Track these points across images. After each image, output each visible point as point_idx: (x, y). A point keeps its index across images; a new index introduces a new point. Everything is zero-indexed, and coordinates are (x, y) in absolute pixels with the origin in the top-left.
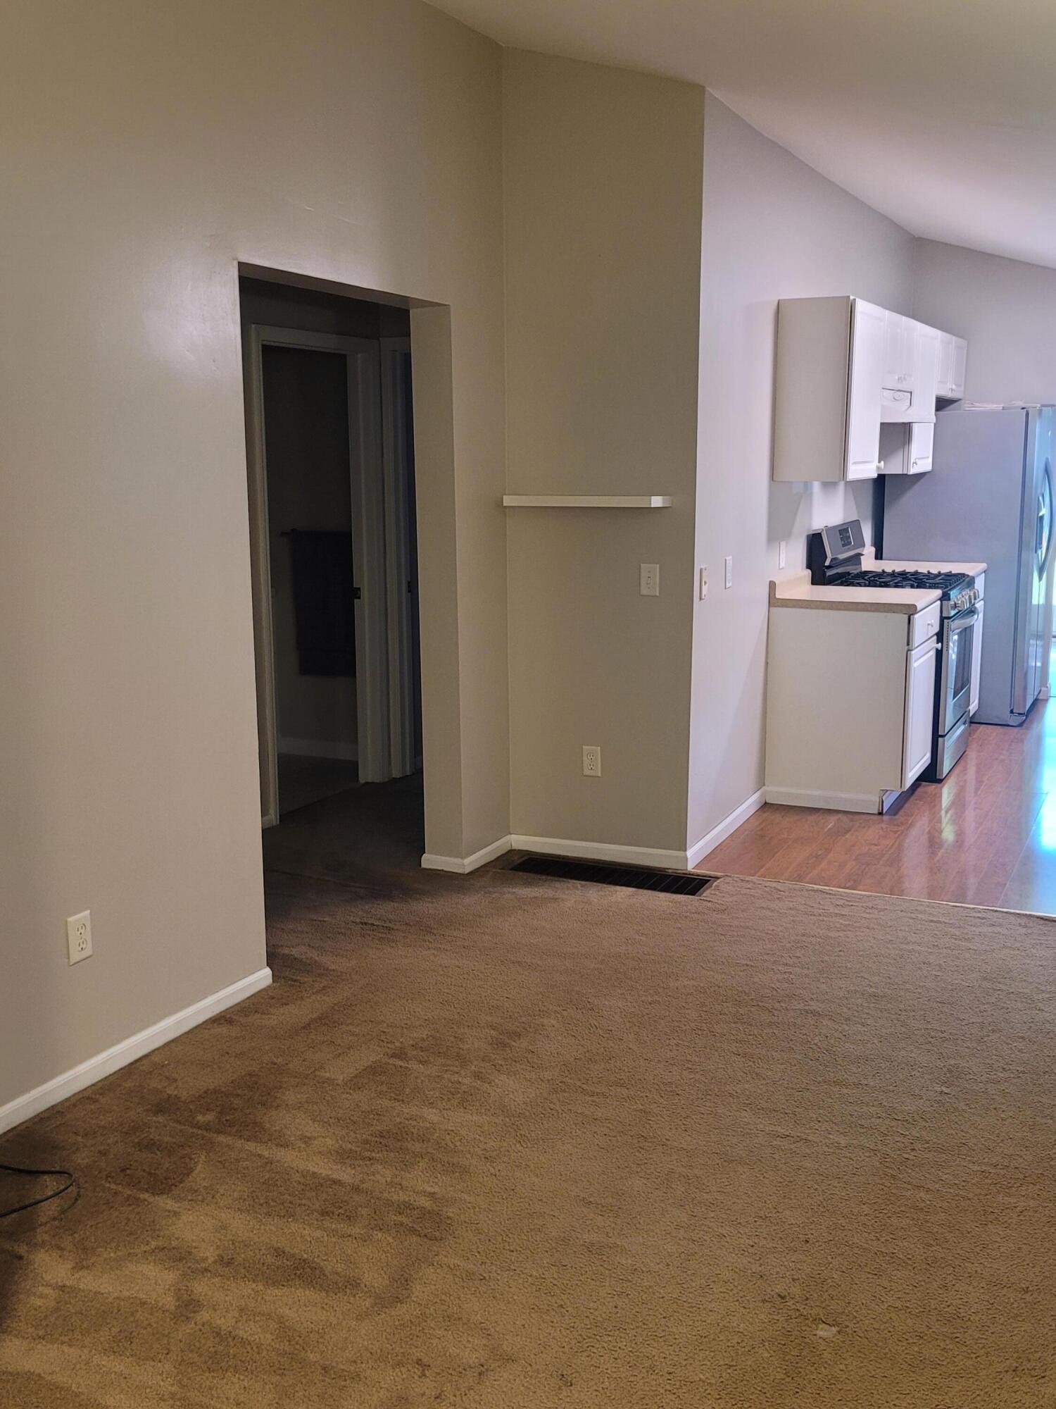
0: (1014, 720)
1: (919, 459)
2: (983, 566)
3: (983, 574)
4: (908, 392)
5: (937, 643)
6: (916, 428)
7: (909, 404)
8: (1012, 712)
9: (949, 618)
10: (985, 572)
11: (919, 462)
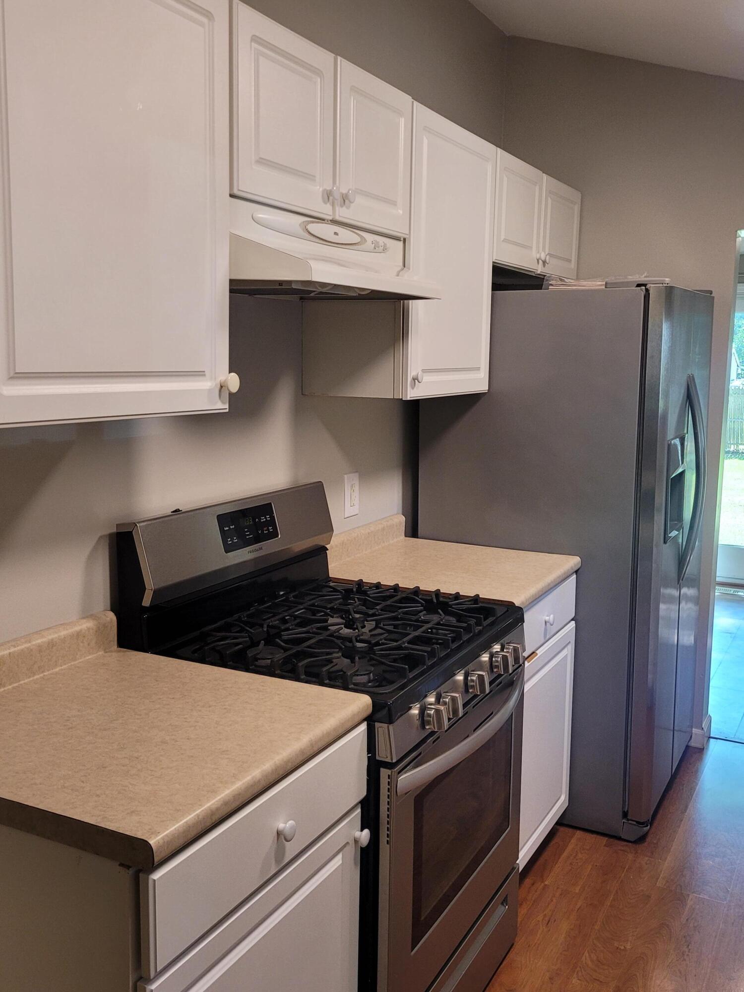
0: (629, 831)
1: (424, 371)
2: (574, 561)
3: (575, 576)
4: (397, 239)
5: (362, 830)
6: (417, 311)
7: (401, 264)
8: (625, 815)
9: (390, 766)
10: (576, 572)
11: (427, 378)
